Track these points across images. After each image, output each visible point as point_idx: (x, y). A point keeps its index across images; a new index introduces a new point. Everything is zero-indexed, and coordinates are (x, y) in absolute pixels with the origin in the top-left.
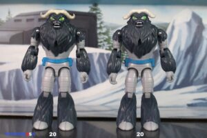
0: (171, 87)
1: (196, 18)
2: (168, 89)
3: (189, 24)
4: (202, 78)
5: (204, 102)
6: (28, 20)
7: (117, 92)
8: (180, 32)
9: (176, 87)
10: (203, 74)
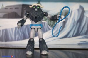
0: (71, 36)
1: (81, 8)
2: (70, 37)
3: (78, 10)
4: (84, 33)
5: (85, 42)
6: (10, 8)
7: (48, 38)
8: (75, 13)
9: (73, 36)
10: (84, 31)
